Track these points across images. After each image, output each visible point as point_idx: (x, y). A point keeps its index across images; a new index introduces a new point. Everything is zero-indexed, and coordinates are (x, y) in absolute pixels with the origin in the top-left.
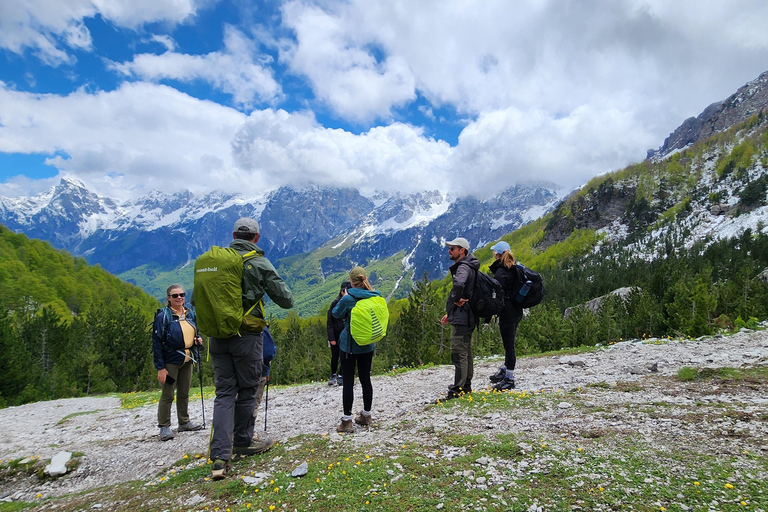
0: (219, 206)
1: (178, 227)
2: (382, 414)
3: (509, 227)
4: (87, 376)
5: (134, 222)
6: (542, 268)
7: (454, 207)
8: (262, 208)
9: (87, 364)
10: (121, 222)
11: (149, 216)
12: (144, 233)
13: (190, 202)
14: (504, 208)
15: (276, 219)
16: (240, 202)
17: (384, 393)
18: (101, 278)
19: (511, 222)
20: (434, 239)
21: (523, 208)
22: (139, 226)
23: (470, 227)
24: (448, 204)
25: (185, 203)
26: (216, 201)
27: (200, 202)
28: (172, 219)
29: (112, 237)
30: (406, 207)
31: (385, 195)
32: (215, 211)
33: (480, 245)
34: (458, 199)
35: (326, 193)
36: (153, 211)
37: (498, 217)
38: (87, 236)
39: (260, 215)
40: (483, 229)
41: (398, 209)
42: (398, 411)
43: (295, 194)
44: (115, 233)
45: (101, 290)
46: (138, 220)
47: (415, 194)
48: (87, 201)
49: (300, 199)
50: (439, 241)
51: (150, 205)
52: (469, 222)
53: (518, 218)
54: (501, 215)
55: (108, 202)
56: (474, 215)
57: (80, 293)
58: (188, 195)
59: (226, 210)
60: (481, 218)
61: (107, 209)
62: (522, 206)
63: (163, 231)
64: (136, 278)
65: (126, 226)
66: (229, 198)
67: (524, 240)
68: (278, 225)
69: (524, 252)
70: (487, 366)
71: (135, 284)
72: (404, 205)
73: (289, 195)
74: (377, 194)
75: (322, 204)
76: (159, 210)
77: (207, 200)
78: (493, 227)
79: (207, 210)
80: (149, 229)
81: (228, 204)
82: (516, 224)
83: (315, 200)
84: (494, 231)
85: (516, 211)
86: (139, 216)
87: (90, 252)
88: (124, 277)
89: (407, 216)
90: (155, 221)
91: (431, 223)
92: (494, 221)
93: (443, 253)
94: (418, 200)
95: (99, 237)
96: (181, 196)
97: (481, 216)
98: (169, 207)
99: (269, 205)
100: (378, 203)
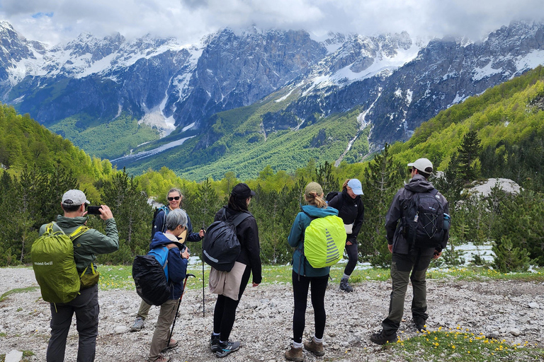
0: (152, 52)
1: (109, 74)
2: (334, 339)
3: (497, 78)
4: (20, 243)
5: (63, 69)
6: (539, 131)
7: (426, 53)
8: (198, 55)
9: (21, 230)
10: (50, 68)
11: (79, 62)
12: (73, 80)
13: (121, 46)
14: (492, 53)
15: (214, 67)
16: (175, 47)
17: (335, 309)
18: (30, 129)
19: (500, 70)
20: (398, 93)
21: (517, 53)
22: (69, 72)
23: (445, 77)
24: (418, 49)
25: (116, 48)
26: (148, 46)
27: (132, 47)
28: (102, 66)
29: (41, 84)
30: (364, 53)
31: (341, 37)
32: (148, 57)
33: (457, 99)
34: (430, 43)
35: (270, 37)
36: (83, 56)
37: (483, 64)
38: (15, 82)
39: (196, 62)
40: (463, 80)
41: (354, 56)
42: (351, 338)
43: (236, 38)
44: (44, 80)
45: (30, 142)
46: (68, 66)
47: (377, 36)
48: (16, 45)
49: (241, 44)
50: (404, 94)
51: (80, 49)
52: (444, 71)
53: (510, 66)
54: (487, 62)
55: (37, 46)
56: (451, 62)
57: (9, 145)
58: (120, 39)
59: (160, 56)
60: (460, 66)
61: (36, 54)
62: (517, 51)
63: (92, 79)
64: (65, 129)
65: (55, 72)
66: (162, 42)
67: (516, 95)
68: (216, 74)
69: (515, 109)
70: (458, 287)
71: (64, 136)
72: (363, 51)
73: (229, 40)
74: (331, 38)
75: (266, 50)
76: (89, 56)
77: (139, 44)
78: (477, 77)
79: (139, 56)
80: (79, 77)
81: (162, 49)
82: (507, 73)
83: (257, 45)
84: (477, 82)
85: (509, 57)
86: (69, 62)
87: (19, 100)
88: (52, 129)
89: (366, 63)
90: (85, 68)
91: (395, 72)
92: (478, 69)
93: (409, 109)
94: (380, 45)
95: (28, 84)
96: (112, 41)
97: (460, 63)
98: (100, 53)
99: (206, 51)
100: (332, 49)
